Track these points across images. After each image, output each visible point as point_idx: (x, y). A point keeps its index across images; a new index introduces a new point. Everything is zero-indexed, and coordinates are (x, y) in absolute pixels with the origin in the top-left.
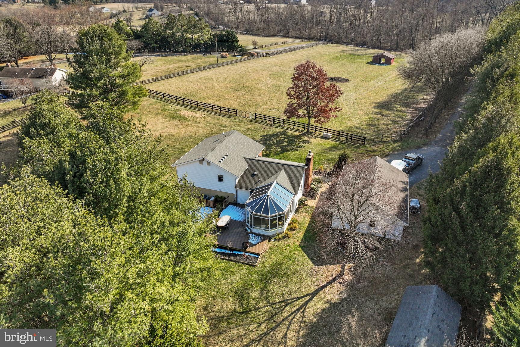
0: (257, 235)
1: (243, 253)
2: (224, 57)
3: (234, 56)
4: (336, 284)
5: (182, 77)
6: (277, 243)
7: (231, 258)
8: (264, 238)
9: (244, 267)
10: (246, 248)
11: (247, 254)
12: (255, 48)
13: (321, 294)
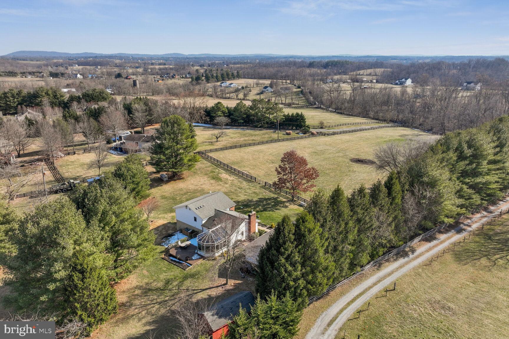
0: (199, 255)
1: (184, 263)
2: (288, 134)
3: (298, 133)
4: (220, 288)
5: (242, 149)
6: (207, 262)
7: (177, 264)
8: (202, 257)
9: (180, 269)
10: (187, 260)
11: (186, 264)
12: (322, 128)
13: (207, 291)
